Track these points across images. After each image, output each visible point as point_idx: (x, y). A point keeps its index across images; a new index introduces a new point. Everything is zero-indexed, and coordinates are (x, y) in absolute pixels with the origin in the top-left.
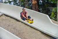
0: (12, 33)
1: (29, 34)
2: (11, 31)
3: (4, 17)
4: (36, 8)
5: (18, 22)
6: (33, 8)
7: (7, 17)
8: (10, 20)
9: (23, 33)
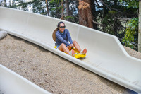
0: (30, 80)
1: (70, 82)
2: (26, 75)
3: (9, 41)
4: (87, 20)
5: (44, 54)
6: (81, 19)
7: (16, 41)
8: (23, 48)
9: (56, 79)
